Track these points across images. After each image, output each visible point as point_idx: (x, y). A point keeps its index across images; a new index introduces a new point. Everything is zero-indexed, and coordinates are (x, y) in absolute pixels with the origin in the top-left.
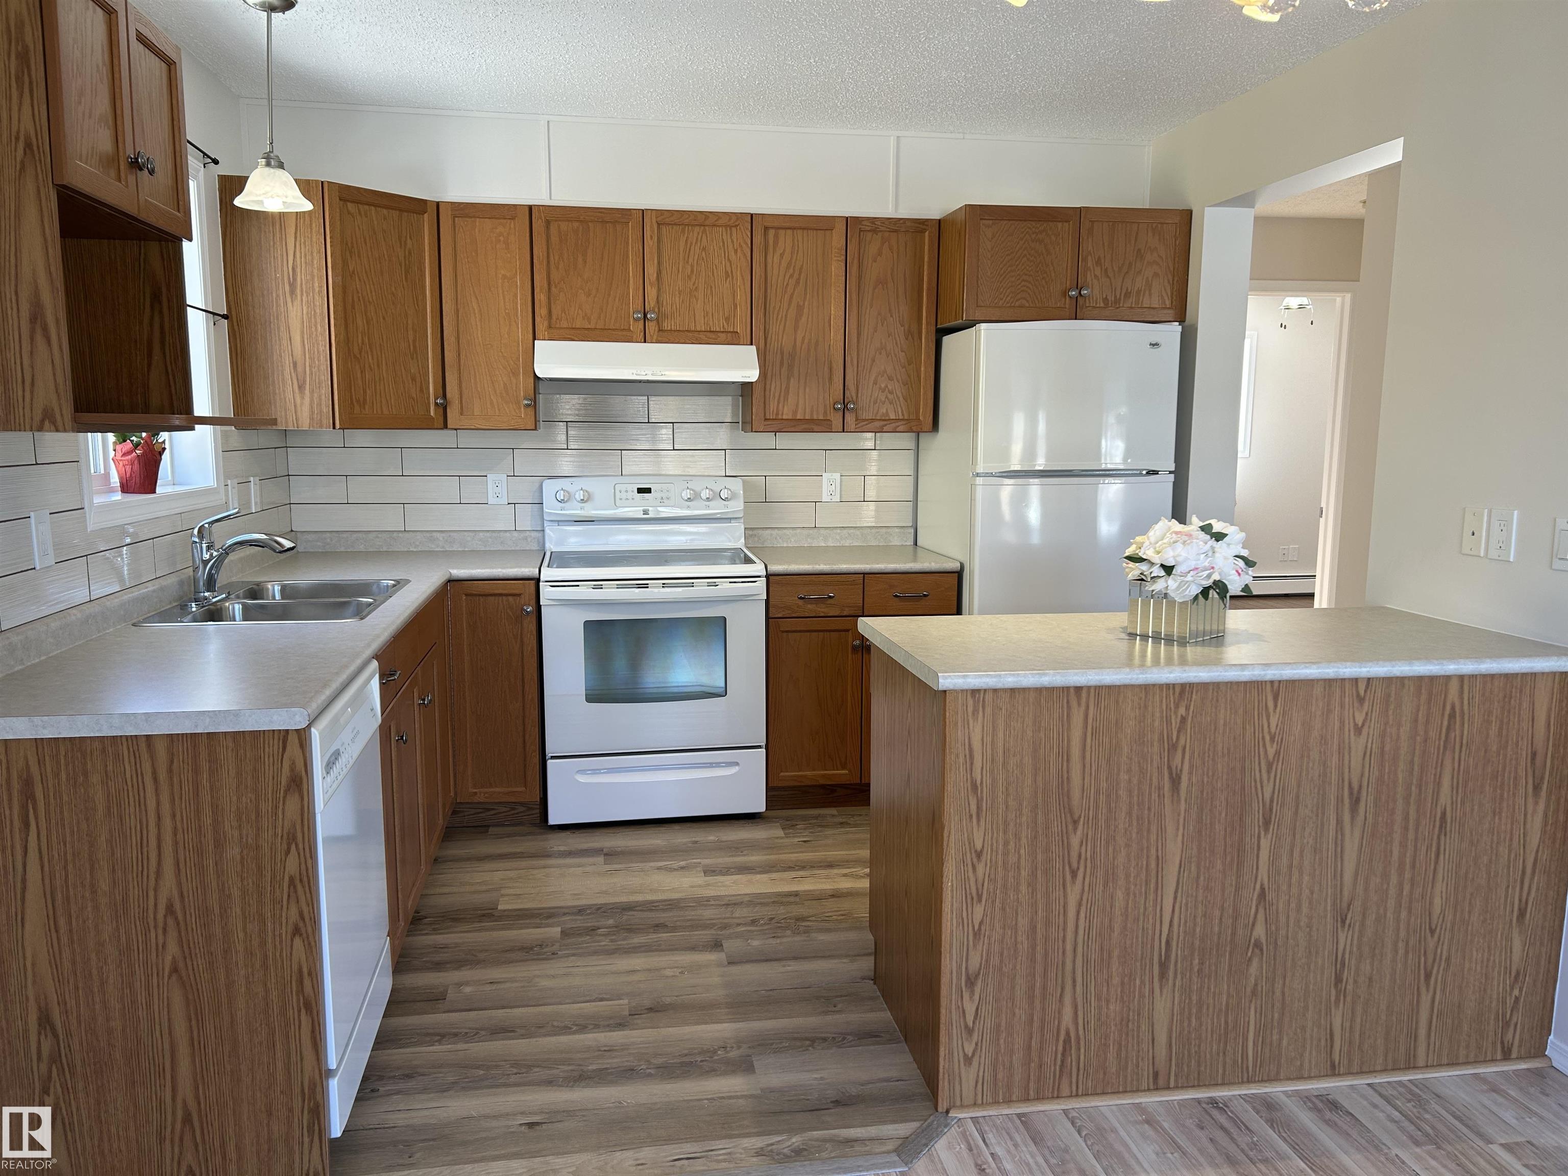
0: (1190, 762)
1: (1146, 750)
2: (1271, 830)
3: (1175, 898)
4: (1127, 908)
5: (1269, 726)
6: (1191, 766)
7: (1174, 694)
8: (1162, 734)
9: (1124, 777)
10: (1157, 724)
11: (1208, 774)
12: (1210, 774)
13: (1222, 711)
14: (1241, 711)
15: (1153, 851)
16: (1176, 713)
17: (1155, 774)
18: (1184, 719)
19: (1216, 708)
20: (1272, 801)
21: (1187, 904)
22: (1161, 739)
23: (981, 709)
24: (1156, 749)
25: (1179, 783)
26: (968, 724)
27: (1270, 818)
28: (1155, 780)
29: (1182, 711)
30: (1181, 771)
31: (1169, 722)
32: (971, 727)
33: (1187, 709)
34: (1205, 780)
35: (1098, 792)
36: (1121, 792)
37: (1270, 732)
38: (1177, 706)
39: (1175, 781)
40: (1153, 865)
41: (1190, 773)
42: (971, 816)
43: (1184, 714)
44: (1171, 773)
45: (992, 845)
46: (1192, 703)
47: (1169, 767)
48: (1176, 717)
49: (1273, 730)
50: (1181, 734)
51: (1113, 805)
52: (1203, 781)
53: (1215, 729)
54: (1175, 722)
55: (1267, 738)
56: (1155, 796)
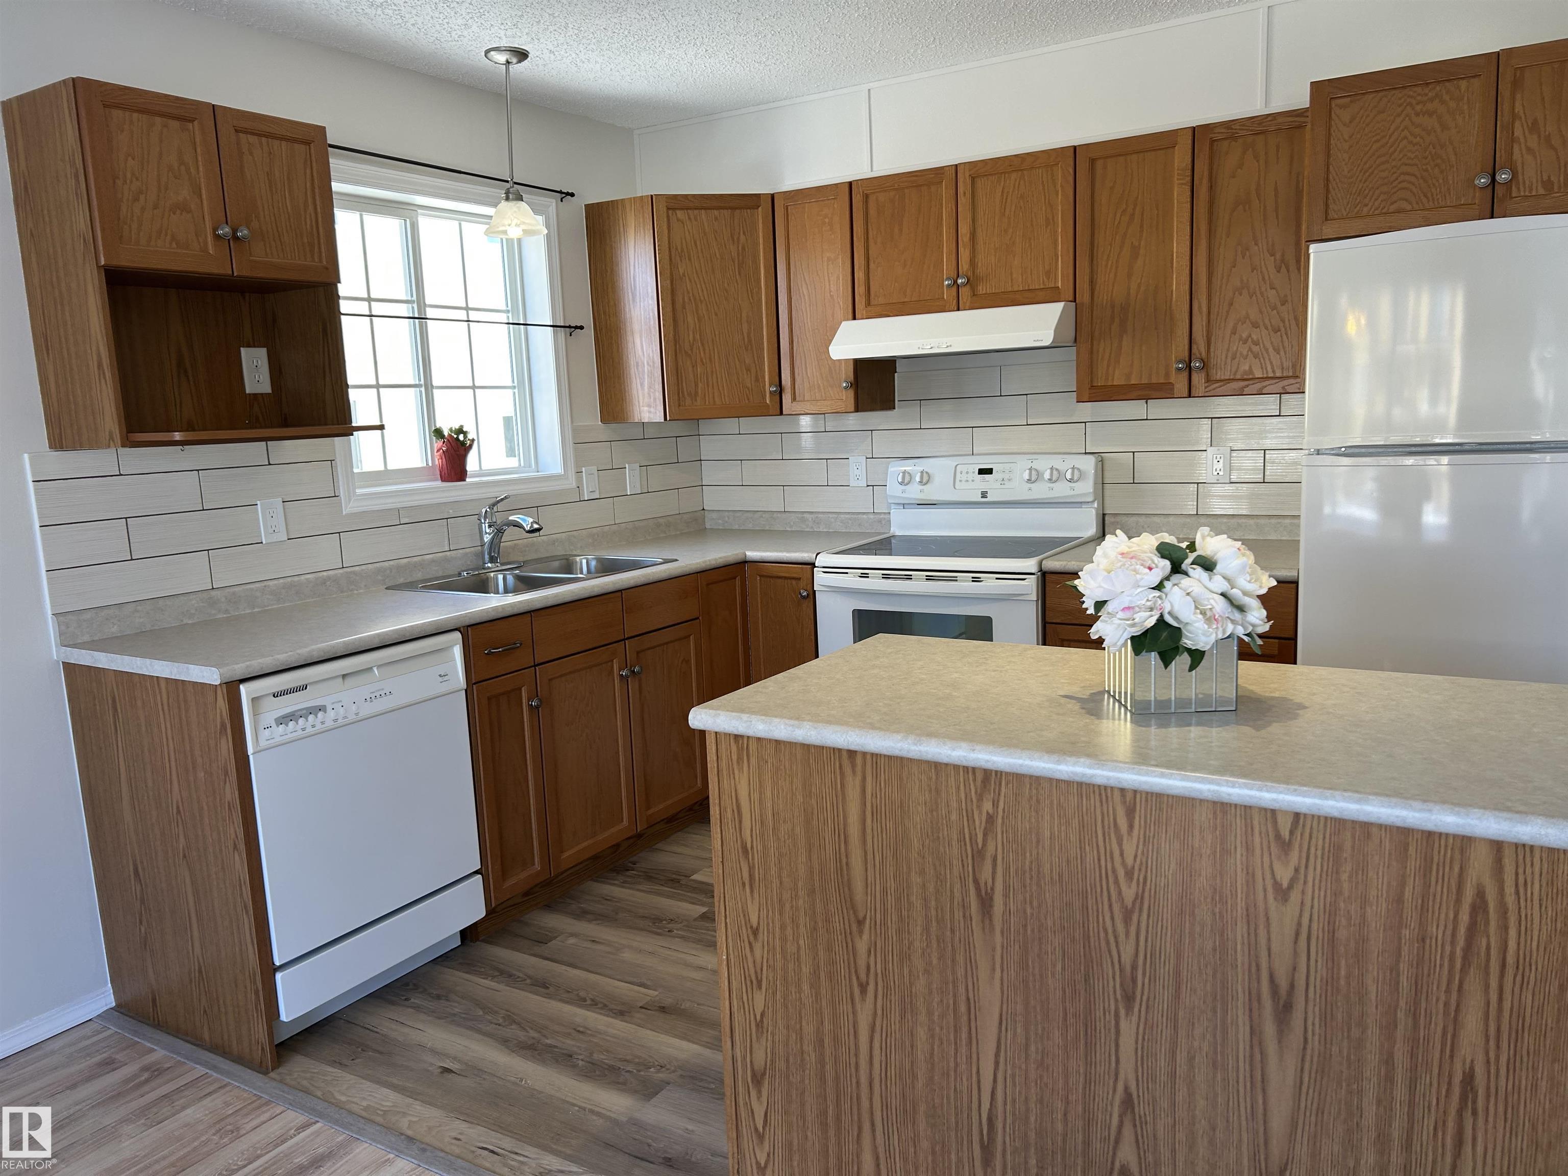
0: (1004, 882)
1: (942, 849)
2: (1136, 1010)
3: (997, 1063)
4: (932, 1054)
5: (1122, 854)
6: (1006, 887)
7: (974, 780)
8: (962, 832)
9: (916, 879)
10: (954, 817)
11: (1031, 903)
12: (1035, 903)
13: (1047, 817)
14: (1075, 823)
15: (962, 989)
16: (979, 807)
17: (957, 887)
18: (991, 819)
19: (1037, 812)
20: (1134, 967)
21: (1013, 1076)
22: (961, 840)
23: (745, 758)
24: (955, 851)
25: (991, 906)
26: (734, 774)
27: (1134, 993)
28: (957, 894)
29: (988, 806)
30: (992, 889)
31: (971, 819)
32: (737, 777)
33: (995, 804)
34: (1029, 911)
35: (884, 891)
36: (913, 898)
37: (1123, 863)
38: (980, 798)
39: (986, 902)
40: (963, 1008)
41: (1006, 896)
42: (744, 884)
43: (991, 811)
44: (978, 889)
45: (768, 924)
46: (1002, 798)
47: (976, 882)
48: (980, 813)
49: (1129, 861)
50: (989, 838)
51: (905, 913)
52: (1025, 912)
53: (1038, 842)
54: (980, 822)
55: (1121, 873)
56: (958, 915)
